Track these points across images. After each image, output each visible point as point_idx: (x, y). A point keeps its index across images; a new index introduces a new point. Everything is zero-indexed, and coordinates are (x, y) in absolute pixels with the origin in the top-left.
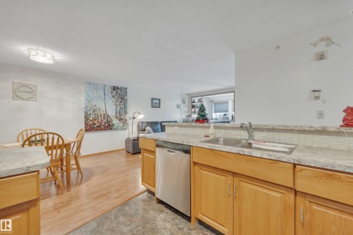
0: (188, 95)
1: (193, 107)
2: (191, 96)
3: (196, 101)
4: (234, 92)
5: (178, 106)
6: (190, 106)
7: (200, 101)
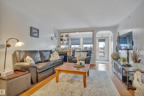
0: (58, 31)
1: (61, 40)
2: (60, 32)
3: (64, 36)
4: (93, 31)
5: (52, 38)
6: (59, 40)
7: (67, 36)
